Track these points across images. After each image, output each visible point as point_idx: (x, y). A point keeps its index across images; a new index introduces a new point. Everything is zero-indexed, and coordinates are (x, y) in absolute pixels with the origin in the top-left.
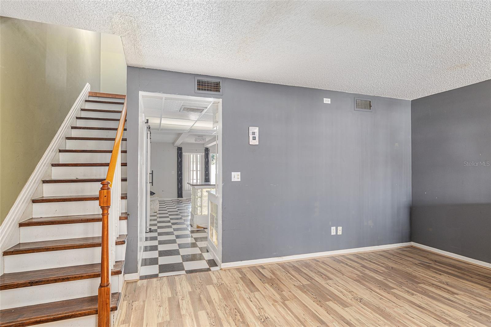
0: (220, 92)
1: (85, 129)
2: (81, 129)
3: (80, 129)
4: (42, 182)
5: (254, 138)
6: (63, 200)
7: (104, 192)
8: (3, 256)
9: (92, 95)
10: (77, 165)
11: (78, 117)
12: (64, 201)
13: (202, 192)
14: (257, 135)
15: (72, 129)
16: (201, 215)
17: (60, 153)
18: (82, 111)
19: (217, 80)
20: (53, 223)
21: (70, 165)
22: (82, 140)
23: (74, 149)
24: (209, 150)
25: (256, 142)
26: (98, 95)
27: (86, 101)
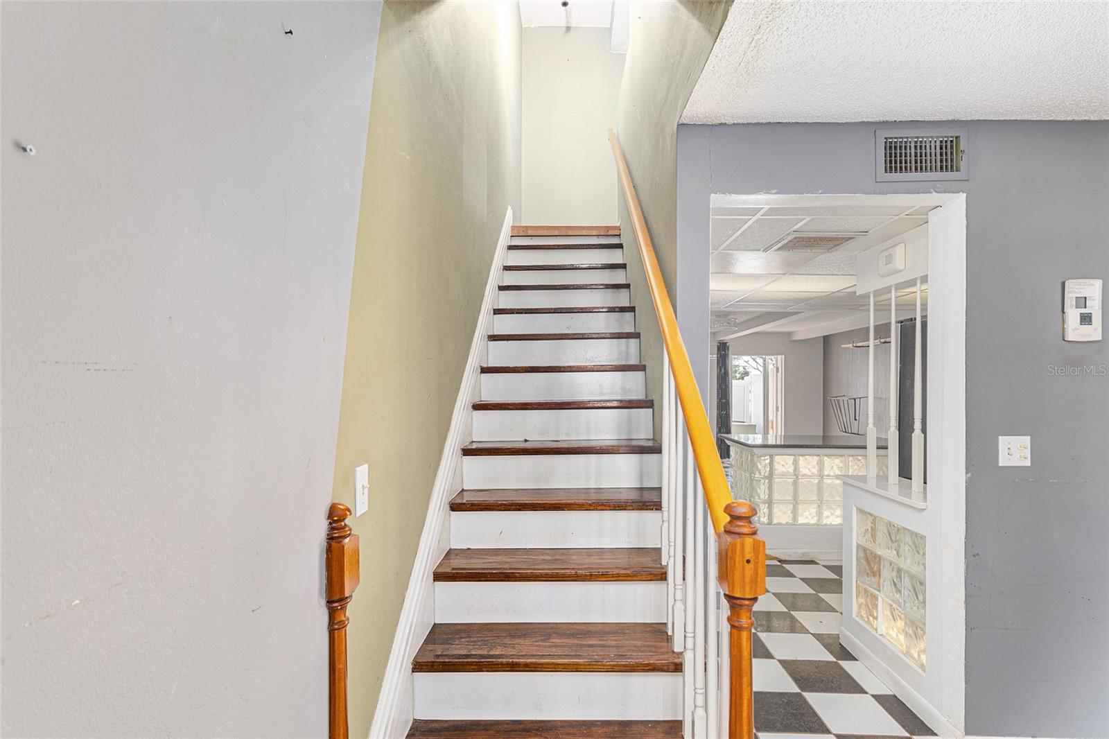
0: (958, 170)
1: (522, 313)
2: (513, 313)
3: (511, 313)
4: (460, 452)
5: (1086, 319)
6: (518, 507)
7: (743, 545)
8: (413, 672)
9: (519, 233)
10: (525, 407)
11: (502, 286)
12: (519, 510)
13: (771, 463)
14: (1095, 307)
15: (494, 314)
16: (770, 523)
17: (482, 375)
18: (505, 272)
19: (950, 133)
20: (510, 577)
21: (511, 407)
22: (520, 340)
23: (512, 365)
24: (728, 347)
25: (1094, 332)
26: (530, 233)
27: (510, 248)
